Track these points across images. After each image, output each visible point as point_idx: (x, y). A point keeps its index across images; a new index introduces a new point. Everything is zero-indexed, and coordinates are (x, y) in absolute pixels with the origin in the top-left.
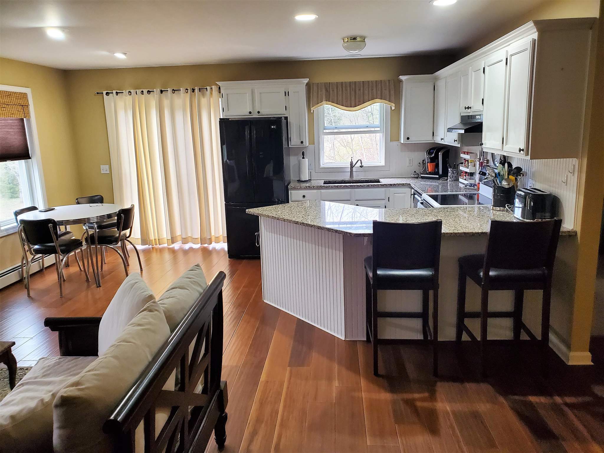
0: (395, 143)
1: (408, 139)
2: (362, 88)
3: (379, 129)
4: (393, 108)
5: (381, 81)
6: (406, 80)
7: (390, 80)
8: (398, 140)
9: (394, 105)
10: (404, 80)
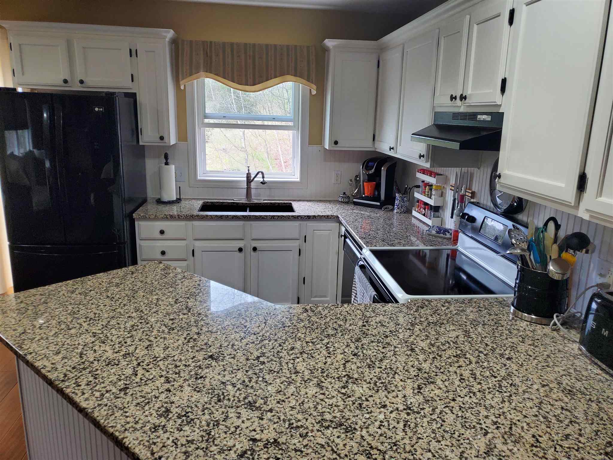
0: (315, 148)
1: (336, 143)
2: (264, 56)
3: (291, 124)
4: (314, 92)
5: (296, 46)
6: (334, 47)
7: (309, 47)
8: (321, 142)
9: (315, 87)
10: (331, 47)
